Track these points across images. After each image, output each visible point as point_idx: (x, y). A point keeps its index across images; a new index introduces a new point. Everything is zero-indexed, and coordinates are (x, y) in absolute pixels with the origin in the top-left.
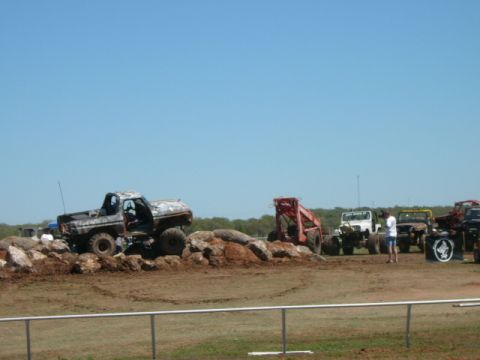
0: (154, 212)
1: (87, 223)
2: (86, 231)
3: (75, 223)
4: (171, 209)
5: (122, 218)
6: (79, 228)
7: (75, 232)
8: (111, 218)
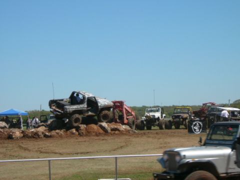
0: (99, 105)
1: (72, 107)
2: (71, 112)
3: (67, 107)
4: (106, 103)
5: (86, 106)
6: (68, 110)
7: (66, 111)
8: (81, 106)
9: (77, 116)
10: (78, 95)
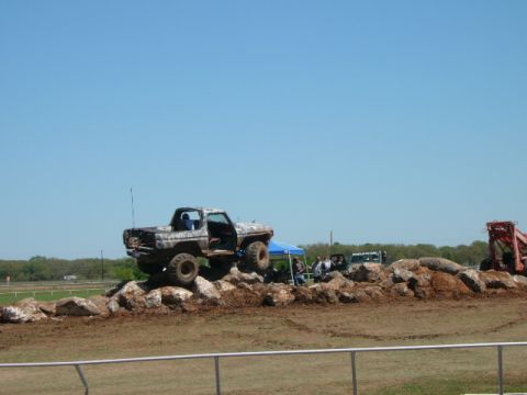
0: (237, 230)
1: (173, 236)
2: (172, 245)
3: (160, 235)
4: (255, 228)
5: (206, 233)
6: (164, 242)
7: (160, 244)
8: (195, 233)
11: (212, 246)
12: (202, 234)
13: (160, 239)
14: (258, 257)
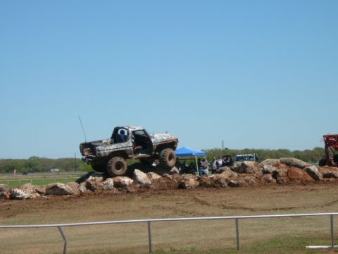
0: (153, 140)
1: (108, 148)
3: (99, 148)
4: (165, 138)
5: (131, 144)
6: (102, 152)
8: (123, 144)
9: (118, 159)
10: (122, 132)
11: (136, 152)
12: (129, 145)
13: (99, 151)
14: (168, 159)
